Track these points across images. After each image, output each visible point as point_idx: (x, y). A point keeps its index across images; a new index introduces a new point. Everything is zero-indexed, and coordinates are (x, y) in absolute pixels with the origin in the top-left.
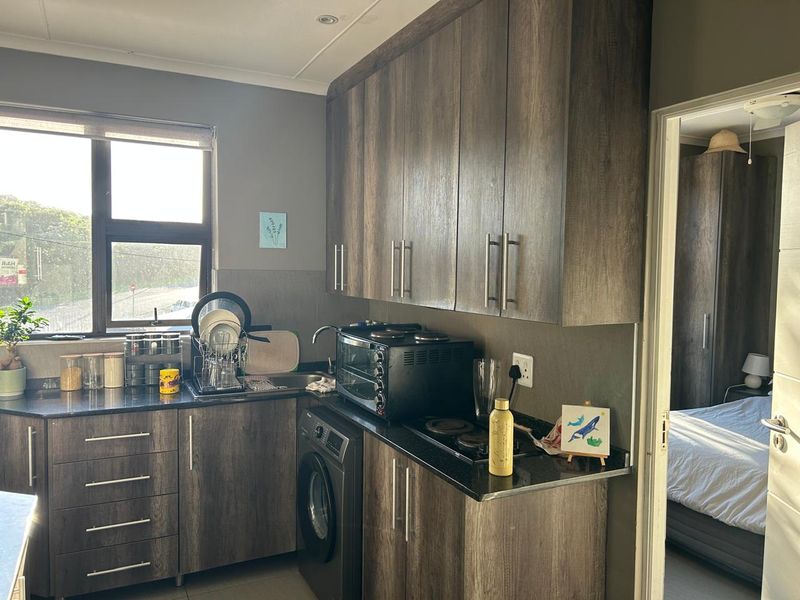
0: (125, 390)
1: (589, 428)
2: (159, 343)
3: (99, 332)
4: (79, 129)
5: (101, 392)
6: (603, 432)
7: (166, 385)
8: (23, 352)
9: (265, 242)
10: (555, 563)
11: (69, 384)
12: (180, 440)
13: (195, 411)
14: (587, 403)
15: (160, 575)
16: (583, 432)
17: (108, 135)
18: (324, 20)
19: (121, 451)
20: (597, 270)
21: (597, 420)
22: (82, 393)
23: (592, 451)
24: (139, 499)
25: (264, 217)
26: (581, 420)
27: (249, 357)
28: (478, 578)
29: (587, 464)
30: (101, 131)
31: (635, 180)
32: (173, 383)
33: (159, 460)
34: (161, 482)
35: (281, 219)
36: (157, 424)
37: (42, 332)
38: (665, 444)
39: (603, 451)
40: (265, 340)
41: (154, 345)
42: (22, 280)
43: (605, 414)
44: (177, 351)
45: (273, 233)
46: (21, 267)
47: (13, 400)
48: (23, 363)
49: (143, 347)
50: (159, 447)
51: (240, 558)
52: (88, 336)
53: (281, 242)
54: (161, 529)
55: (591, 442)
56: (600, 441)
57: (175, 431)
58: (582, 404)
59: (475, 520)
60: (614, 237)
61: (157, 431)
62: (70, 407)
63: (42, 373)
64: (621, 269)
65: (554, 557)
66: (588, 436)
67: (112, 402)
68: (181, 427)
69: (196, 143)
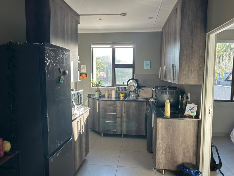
0: (116, 98)
1: (192, 109)
2: (122, 89)
3: (113, 86)
4: (109, 46)
5: (112, 97)
6: (195, 110)
7: (121, 97)
8: (100, 89)
9: (145, 67)
10: (181, 138)
11: (106, 96)
12: (122, 108)
13: (125, 102)
14: (193, 103)
15: (118, 133)
16: (190, 110)
17: (115, 47)
18: (150, 18)
19: (111, 108)
20: (189, 72)
21: (194, 107)
22: (109, 97)
23: (192, 114)
24: (115, 117)
25: (145, 62)
26: (190, 107)
27: (141, 93)
28: (160, 136)
29: (190, 117)
30: (113, 46)
31: (201, 51)
32: (123, 96)
33: (118, 111)
34: (119, 115)
35: (149, 62)
36: (118, 104)
37: (103, 86)
38: (210, 114)
39: (194, 114)
40: (143, 89)
41: (121, 89)
42: (105, 77)
43: (196, 106)
44: (125, 91)
45: (147, 65)
46: (105, 74)
47: (97, 97)
48: (99, 91)
49: (119, 89)
50: (118, 108)
51: (134, 134)
52: (110, 87)
53: (149, 67)
54: (118, 124)
55: (192, 112)
56: (194, 112)
57: (121, 105)
58: (192, 104)
59: (159, 124)
60: (194, 64)
61: (118, 105)
62: (106, 99)
63: (103, 93)
64: (196, 72)
65: (181, 137)
66: (191, 111)
67: (113, 99)
68: (122, 105)
69: (131, 47)
